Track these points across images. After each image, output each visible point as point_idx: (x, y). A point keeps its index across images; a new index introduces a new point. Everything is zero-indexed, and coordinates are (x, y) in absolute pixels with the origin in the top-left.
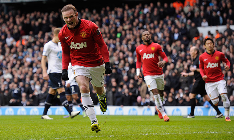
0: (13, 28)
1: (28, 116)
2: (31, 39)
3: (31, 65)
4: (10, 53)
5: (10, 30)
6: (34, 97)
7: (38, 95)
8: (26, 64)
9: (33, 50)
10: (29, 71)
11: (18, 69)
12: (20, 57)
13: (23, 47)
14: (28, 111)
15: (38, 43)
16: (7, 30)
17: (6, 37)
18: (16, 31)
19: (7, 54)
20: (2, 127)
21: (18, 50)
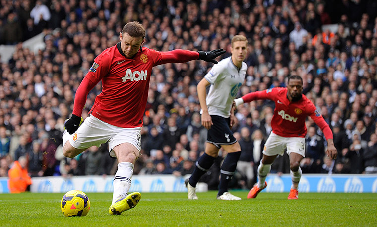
0: (305, 9)
1: (340, 196)
2: (343, 32)
3: (344, 87)
4: (299, 60)
5: (298, 14)
6: (352, 154)
7: (362, 150)
8: (334, 85)
9: (349, 55)
10: (339, 98)
11: (319, 95)
12: (320, 71)
13: (327, 48)
14: (341, 184)
15: (358, 39)
16: (292, 13)
17: (290, 28)
18: (311, 15)
19: (292, 65)
20: (286, 217)
21: (317, 54)
